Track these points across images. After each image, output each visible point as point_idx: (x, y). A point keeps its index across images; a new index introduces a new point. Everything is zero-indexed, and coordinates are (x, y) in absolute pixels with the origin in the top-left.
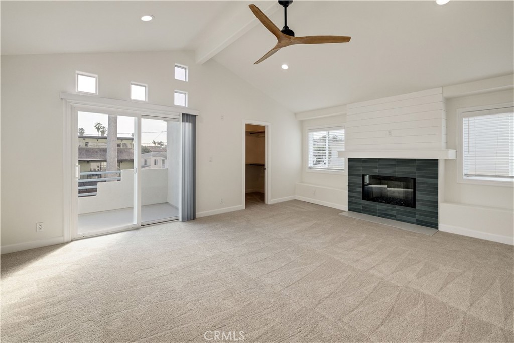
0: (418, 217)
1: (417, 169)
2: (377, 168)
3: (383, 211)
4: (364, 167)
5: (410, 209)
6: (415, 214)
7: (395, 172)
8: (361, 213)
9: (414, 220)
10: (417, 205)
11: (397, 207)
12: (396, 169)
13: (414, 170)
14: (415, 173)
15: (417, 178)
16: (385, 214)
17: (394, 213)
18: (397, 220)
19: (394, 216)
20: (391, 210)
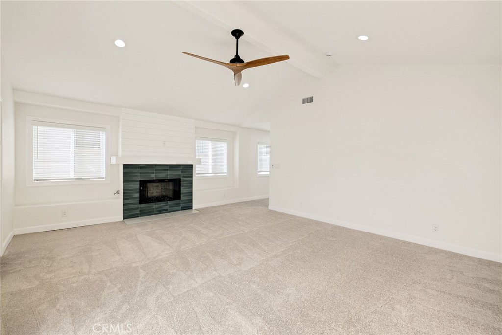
0: (182, 205)
1: (182, 172)
2: (153, 173)
3: (159, 208)
4: (141, 173)
5: (178, 201)
6: (180, 203)
7: (167, 175)
8: (138, 217)
9: (180, 208)
10: (181, 197)
11: (169, 202)
12: (169, 172)
13: (180, 172)
14: (180, 175)
15: (182, 178)
16: (160, 211)
17: (167, 207)
18: (169, 212)
19: (167, 210)
20: (165, 205)
